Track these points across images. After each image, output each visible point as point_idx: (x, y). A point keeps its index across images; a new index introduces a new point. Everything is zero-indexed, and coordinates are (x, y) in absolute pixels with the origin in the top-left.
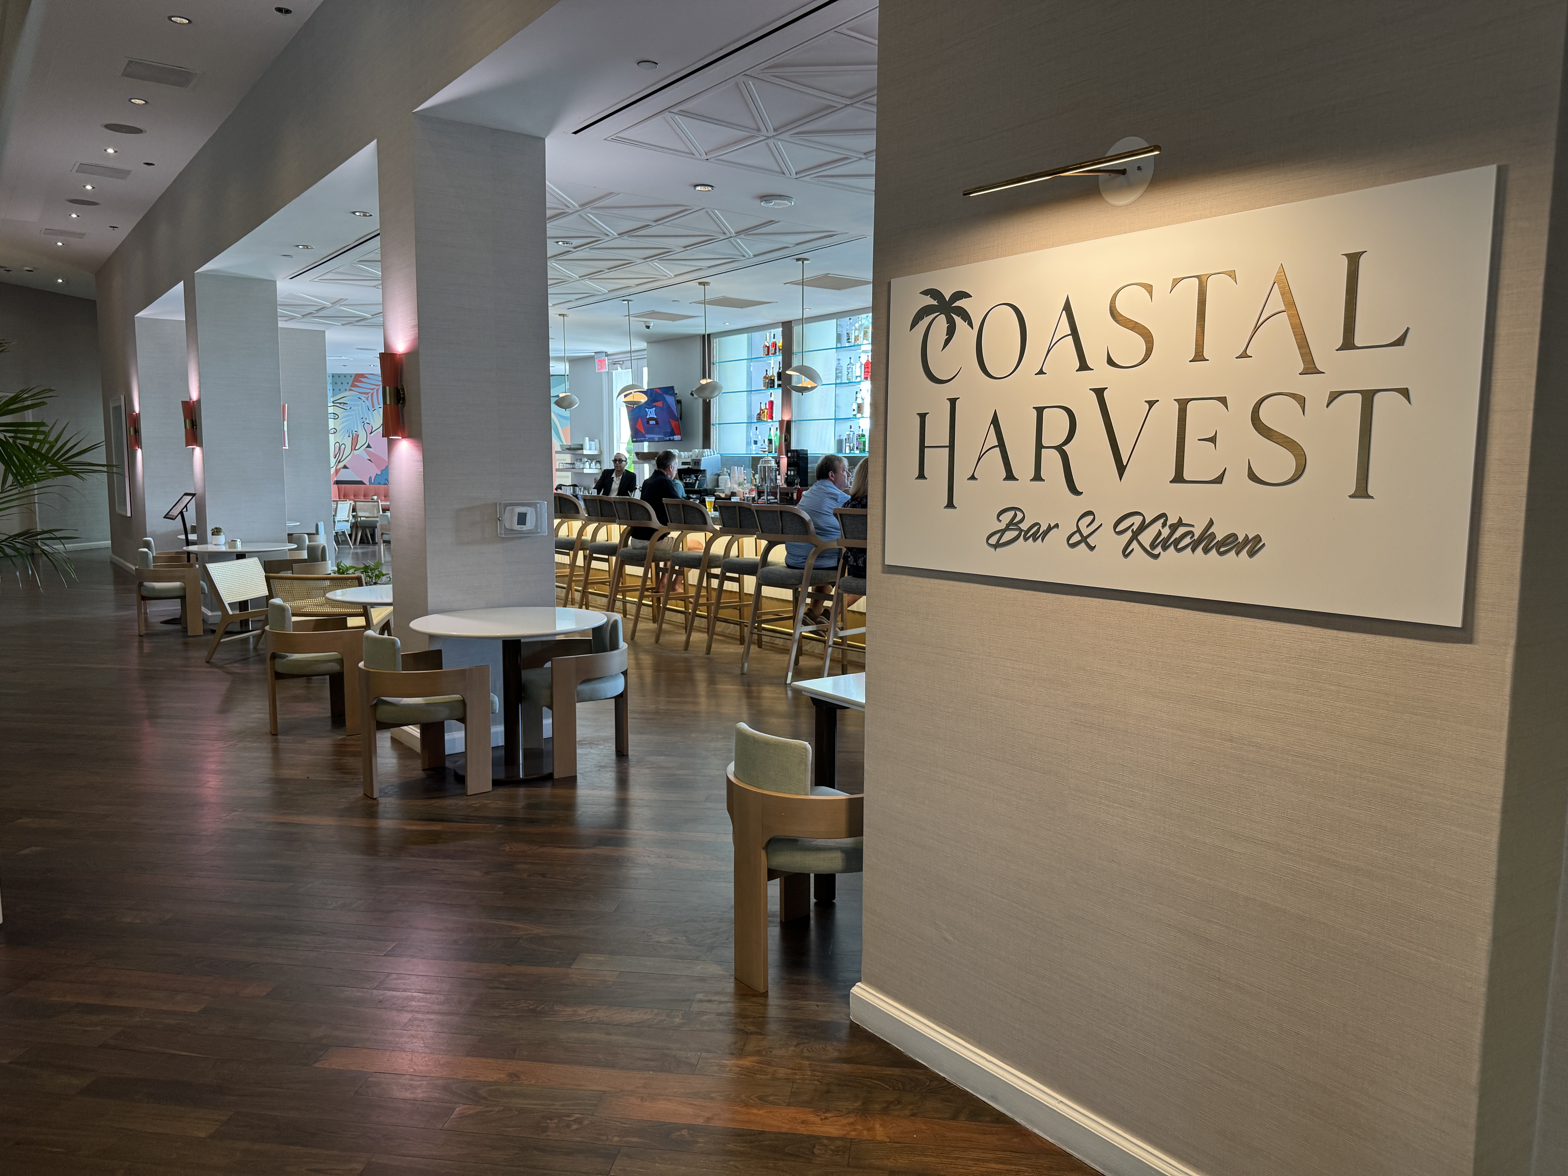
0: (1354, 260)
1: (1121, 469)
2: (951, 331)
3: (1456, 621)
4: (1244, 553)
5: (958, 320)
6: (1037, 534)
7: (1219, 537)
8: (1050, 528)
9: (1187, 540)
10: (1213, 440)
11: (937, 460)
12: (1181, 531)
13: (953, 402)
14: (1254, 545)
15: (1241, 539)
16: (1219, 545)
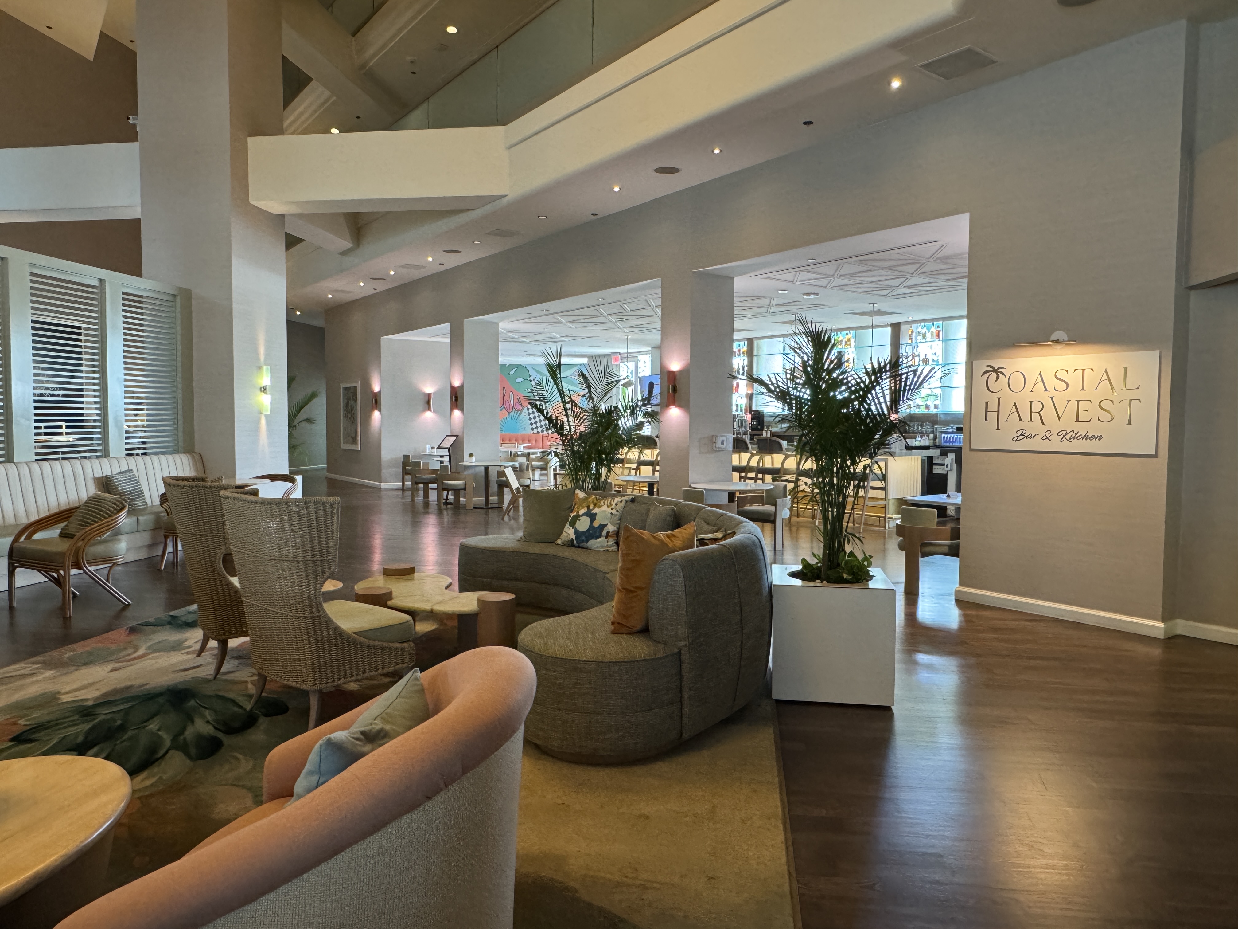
0: (1126, 368)
1: (1059, 418)
2: (998, 377)
3: (1154, 453)
4: (1097, 439)
5: (1000, 375)
6: (1030, 437)
7: (1090, 436)
8: (1035, 435)
9: (1081, 437)
10: (1088, 411)
11: (993, 416)
12: (1078, 435)
13: (999, 399)
14: (1100, 438)
15: (1096, 436)
16: (1090, 438)
